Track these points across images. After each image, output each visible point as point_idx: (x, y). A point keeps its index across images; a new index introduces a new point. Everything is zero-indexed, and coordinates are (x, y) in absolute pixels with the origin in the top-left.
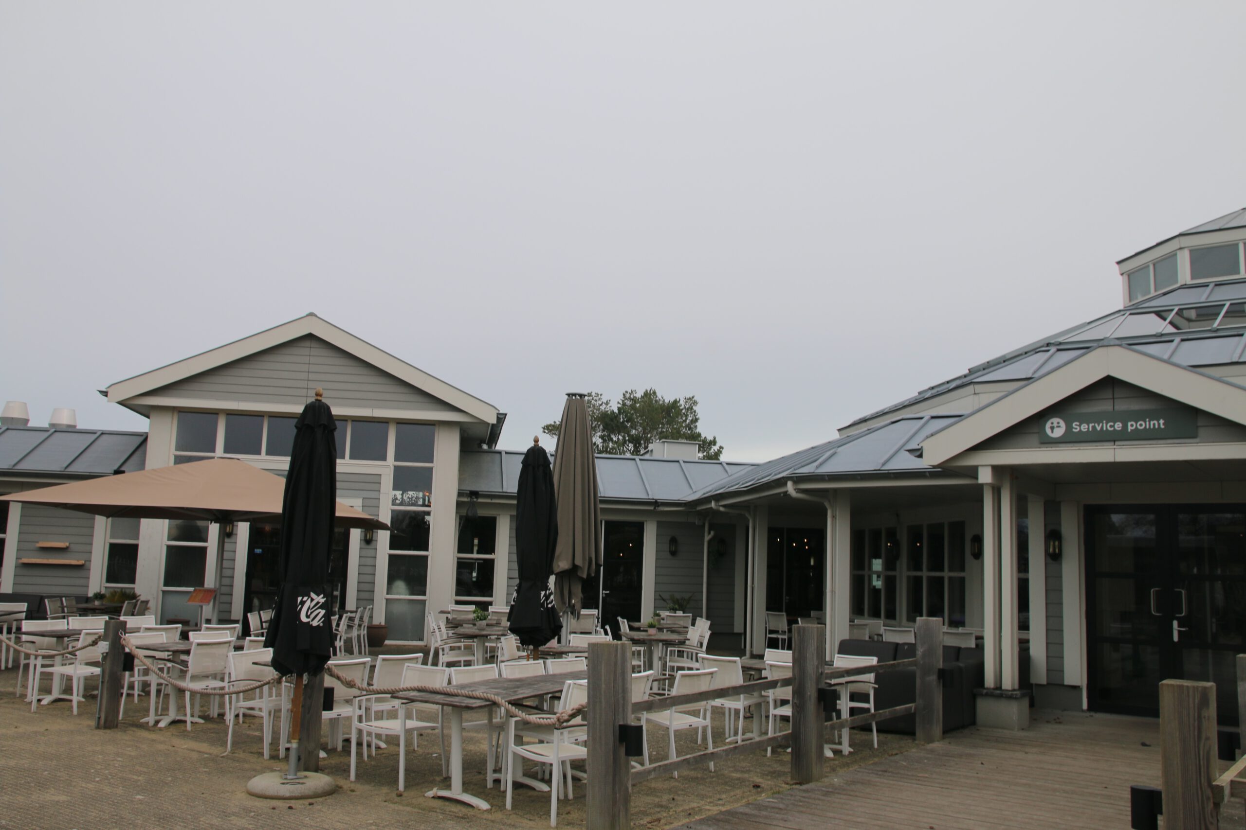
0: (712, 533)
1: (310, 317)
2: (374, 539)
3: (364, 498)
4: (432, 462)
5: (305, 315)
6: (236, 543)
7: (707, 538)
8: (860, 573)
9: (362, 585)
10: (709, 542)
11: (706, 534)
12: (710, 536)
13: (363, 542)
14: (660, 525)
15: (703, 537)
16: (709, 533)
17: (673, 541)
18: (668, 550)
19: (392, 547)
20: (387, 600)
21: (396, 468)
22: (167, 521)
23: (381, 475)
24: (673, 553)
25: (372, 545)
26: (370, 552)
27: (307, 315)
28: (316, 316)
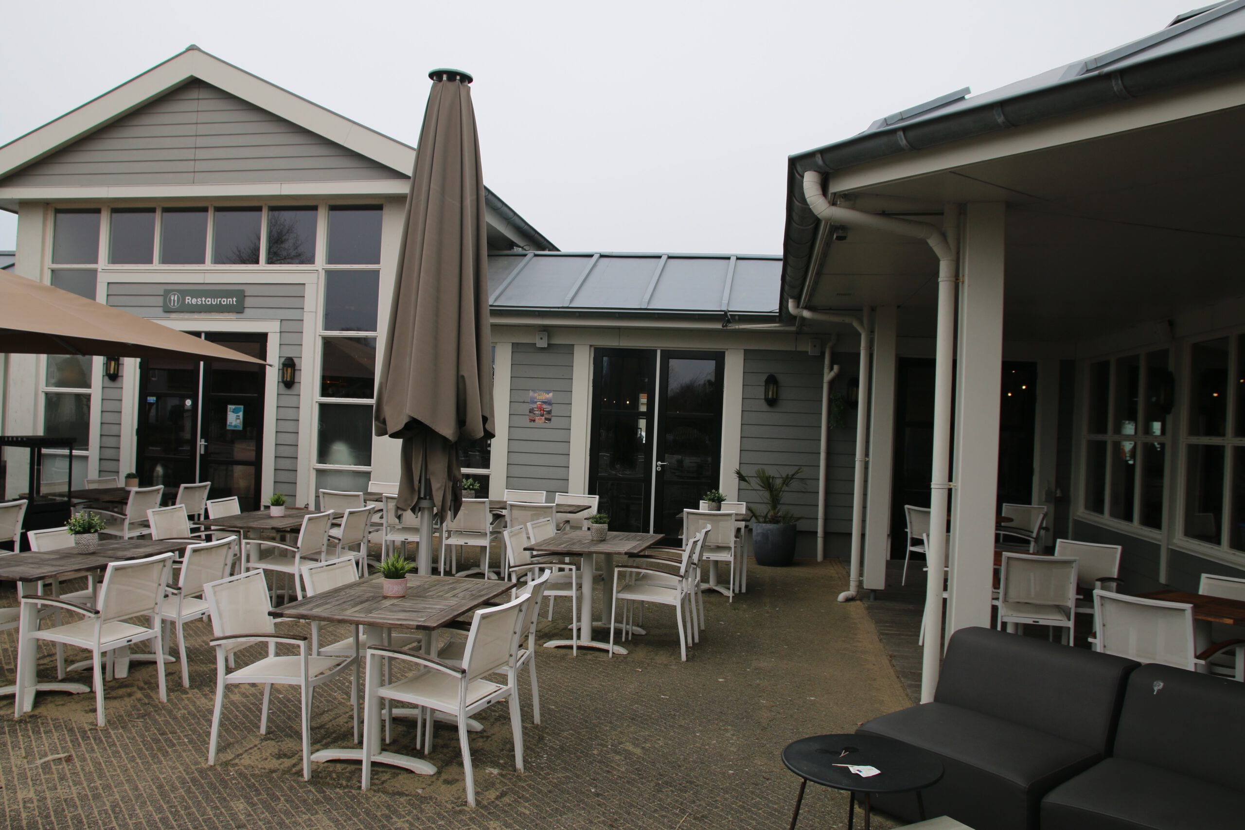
0: (836, 368)
1: (191, 52)
2: (296, 380)
3: (281, 320)
4: (378, 263)
5: (183, 49)
6: (122, 388)
7: (828, 376)
8: (1100, 437)
9: (281, 448)
10: (832, 383)
11: (826, 370)
12: (832, 374)
13: (282, 385)
14: (749, 355)
15: (822, 375)
16: (831, 369)
17: (771, 381)
18: (763, 397)
19: (324, 393)
20: (320, 472)
21: (328, 273)
22: (44, 357)
23: (304, 284)
24: (772, 402)
25: (294, 391)
26: (289, 401)
27: (188, 50)
28: (199, 49)
